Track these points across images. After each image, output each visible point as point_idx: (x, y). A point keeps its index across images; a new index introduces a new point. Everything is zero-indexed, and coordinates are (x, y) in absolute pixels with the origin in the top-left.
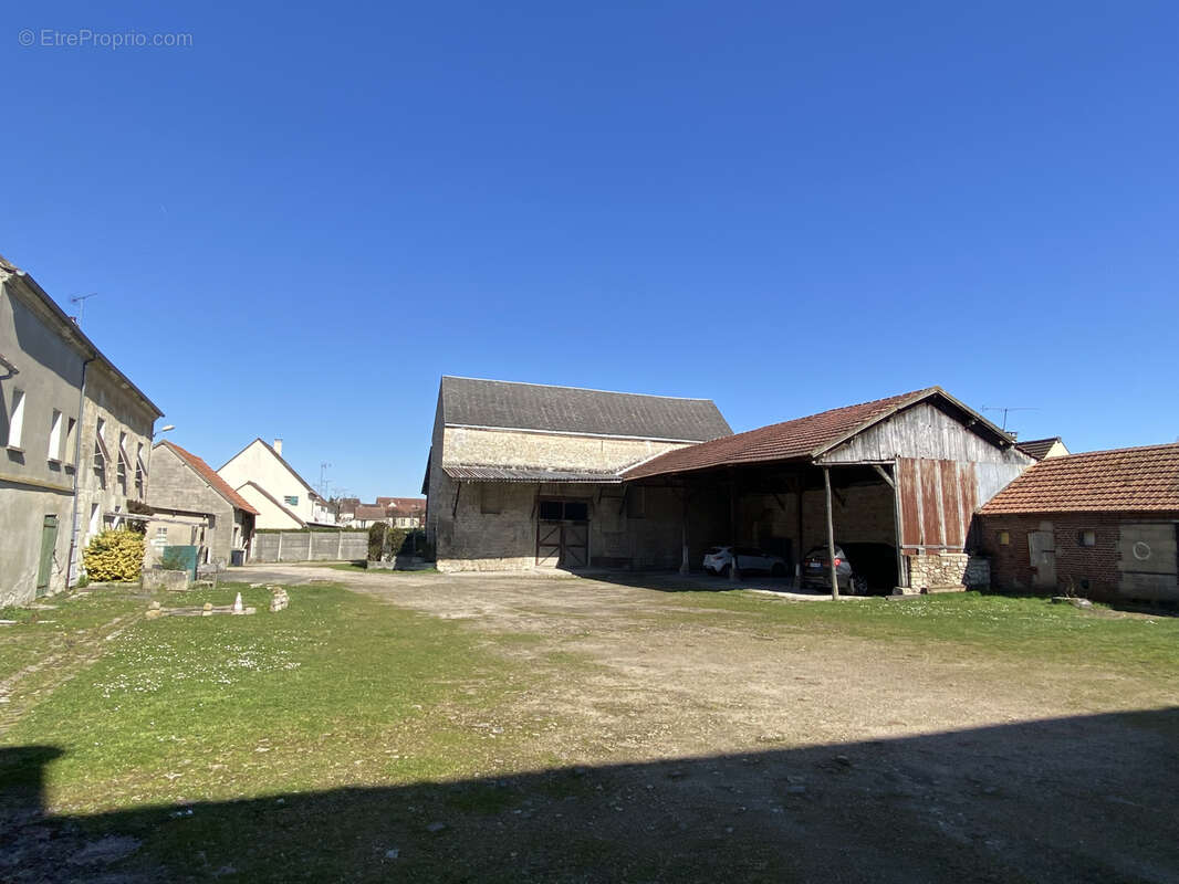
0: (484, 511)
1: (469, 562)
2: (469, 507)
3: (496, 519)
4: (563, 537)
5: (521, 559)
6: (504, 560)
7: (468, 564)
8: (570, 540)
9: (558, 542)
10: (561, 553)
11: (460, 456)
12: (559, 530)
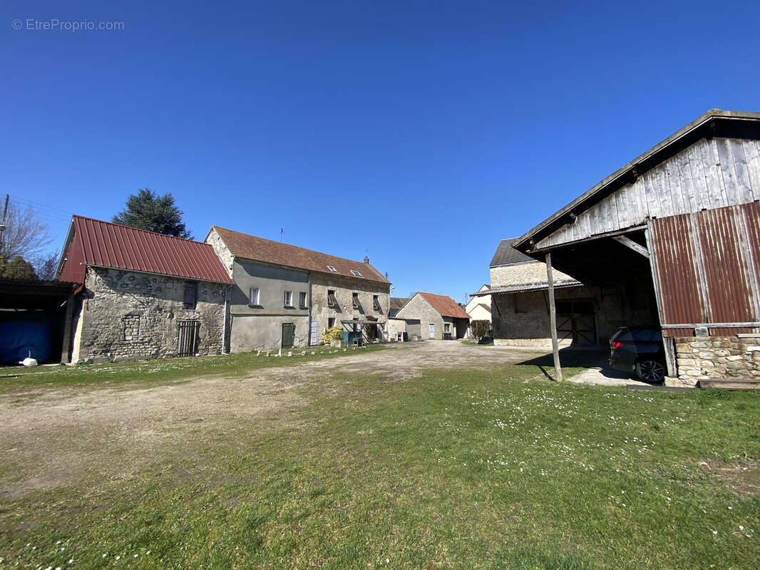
0: (517, 312)
1: (511, 341)
2: (507, 310)
3: (524, 316)
4: (574, 324)
5: (544, 340)
6: (532, 340)
7: (510, 341)
8: (580, 327)
9: (571, 329)
10: (573, 335)
11: (500, 283)
12: (570, 320)
